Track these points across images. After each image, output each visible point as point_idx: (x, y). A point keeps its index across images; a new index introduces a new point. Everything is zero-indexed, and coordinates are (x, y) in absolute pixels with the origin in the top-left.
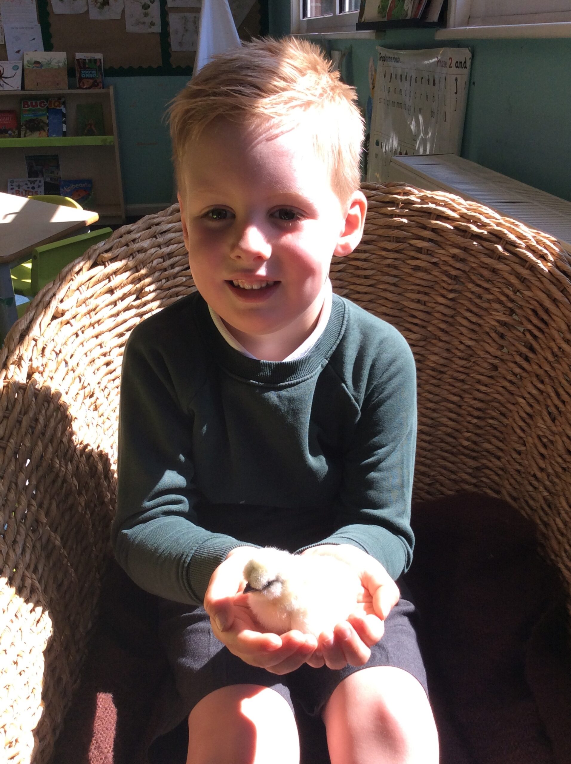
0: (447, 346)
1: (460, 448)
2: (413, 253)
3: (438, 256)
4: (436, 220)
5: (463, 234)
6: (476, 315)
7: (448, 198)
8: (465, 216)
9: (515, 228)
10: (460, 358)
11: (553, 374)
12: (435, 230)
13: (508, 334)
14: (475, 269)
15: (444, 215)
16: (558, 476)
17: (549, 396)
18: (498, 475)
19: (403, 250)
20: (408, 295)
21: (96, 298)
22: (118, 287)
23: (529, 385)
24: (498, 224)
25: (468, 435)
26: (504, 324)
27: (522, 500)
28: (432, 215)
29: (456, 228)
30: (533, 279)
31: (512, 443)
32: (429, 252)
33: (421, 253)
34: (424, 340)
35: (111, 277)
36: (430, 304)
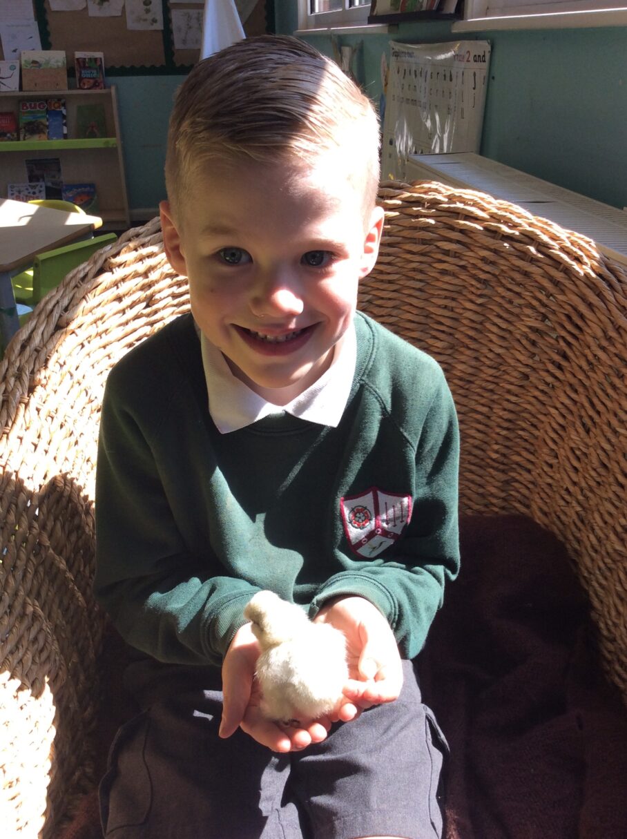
0: (475, 354)
1: (489, 461)
2: (440, 256)
3: (465, 258)
4: (465, 220)
5: (493, 235)
6: (507, 321)
7: (476, 196)
8: (495, 216)
9: (549, 228)
10: (490, 367)
11: (587, 383)
12: (463, 231)
13: (540, 342)
14: (505, 272)
15: (473, 215)
16: (592, 491)
17: (583, 406)
18: (528, 488)
19: (429, 252)
20: (433, 300)
21: (103, 306)
22: (127, 294)
23: (562, 395)
24: (531, 225)
25: (496, 447)
26: (535, 330)
27: (553, 515)
28: (460, 216)
29: (486, 229)
30: (567, 283)
31: (543, 455)
32: (456, 255)
33: (448, 255)
34: (451, 349)
35: (119, 285)
36: (457, 310)
